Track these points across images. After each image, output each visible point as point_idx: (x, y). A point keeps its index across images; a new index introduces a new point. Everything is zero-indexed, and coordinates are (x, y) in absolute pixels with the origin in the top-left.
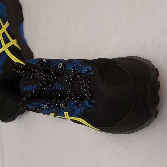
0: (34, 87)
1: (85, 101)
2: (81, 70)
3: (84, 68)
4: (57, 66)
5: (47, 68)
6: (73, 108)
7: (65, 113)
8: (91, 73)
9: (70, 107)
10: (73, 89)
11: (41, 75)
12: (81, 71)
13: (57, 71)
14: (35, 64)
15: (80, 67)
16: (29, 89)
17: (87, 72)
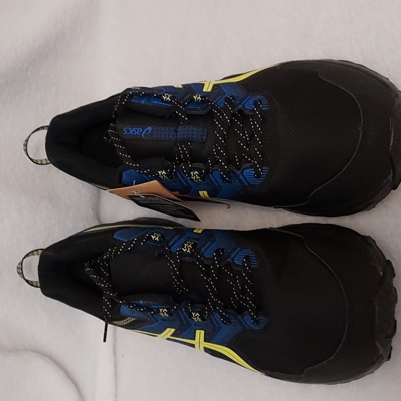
2: (232, 257)
3: (238, 253)
6: (218, 324)
7: (198, 332)
8: (255, 264)
9: (212, 322)
12: (233, 260)
15: (229, 251)
17: (245, 262)
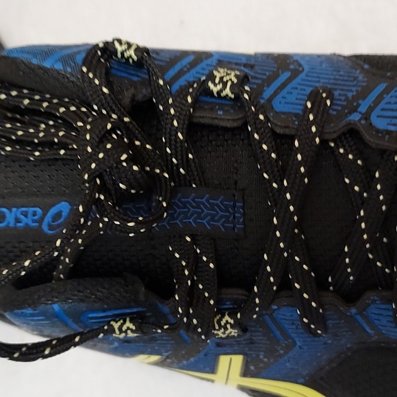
0: (53, 211)
1: (374, 302)
3: (381, 97)
4: (205, 82)
5: (139, 97)
10: (301, 232)
11: (105, 137)
13: (204, 117)
14: (59, 66)
15: (350, 95)
16: (18, 220)
